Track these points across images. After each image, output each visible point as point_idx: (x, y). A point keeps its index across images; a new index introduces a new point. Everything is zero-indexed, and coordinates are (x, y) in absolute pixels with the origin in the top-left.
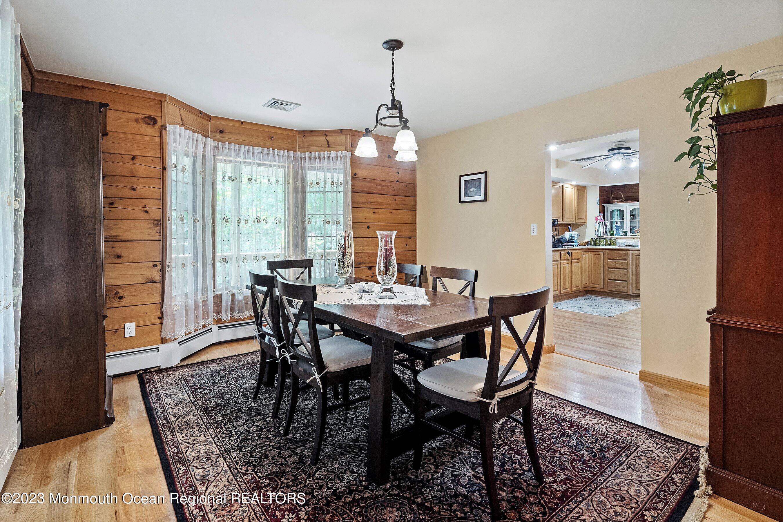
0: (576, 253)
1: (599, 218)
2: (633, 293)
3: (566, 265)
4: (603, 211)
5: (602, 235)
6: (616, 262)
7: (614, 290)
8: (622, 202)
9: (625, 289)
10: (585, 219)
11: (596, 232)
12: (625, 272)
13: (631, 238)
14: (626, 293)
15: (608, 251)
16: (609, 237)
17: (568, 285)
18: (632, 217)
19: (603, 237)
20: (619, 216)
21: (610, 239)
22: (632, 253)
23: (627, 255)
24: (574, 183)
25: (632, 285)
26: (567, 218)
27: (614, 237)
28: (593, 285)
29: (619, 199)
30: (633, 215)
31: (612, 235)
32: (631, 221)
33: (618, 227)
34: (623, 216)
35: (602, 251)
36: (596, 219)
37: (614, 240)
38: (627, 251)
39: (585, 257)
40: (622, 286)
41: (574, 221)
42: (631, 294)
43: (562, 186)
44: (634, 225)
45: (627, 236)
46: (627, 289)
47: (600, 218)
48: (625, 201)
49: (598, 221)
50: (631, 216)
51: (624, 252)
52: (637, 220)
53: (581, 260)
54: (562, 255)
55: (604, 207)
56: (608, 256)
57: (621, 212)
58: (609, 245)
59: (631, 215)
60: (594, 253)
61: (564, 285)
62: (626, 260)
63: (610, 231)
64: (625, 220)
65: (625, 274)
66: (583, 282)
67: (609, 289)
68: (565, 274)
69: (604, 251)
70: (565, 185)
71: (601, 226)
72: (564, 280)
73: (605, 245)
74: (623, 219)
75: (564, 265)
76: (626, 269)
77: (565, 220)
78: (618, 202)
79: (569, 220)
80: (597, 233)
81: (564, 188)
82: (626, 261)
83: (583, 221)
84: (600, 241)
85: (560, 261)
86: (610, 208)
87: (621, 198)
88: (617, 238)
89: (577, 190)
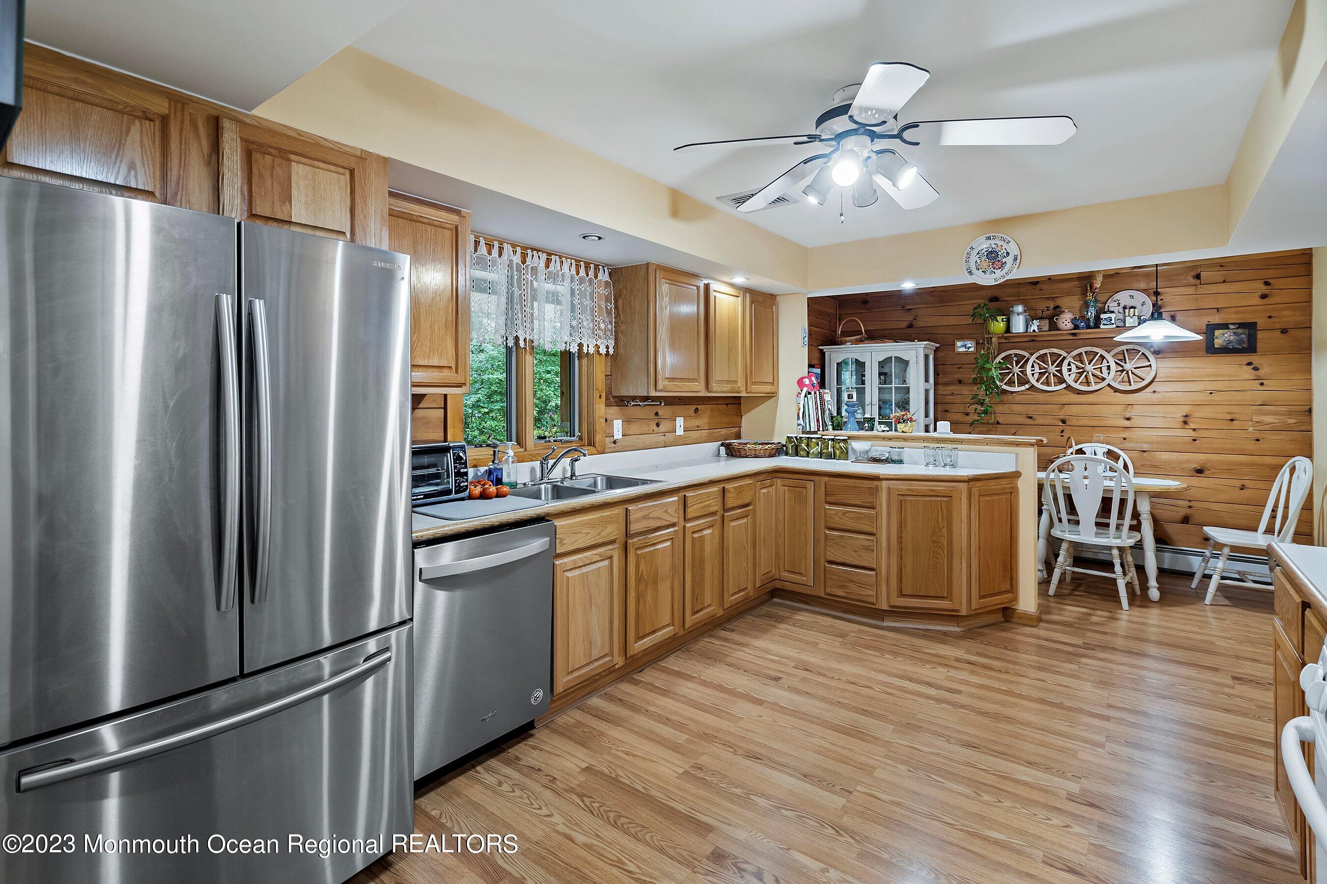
0: (739, 491)
1: (807, 381)
2: (891, 606)
3: (706, 532)
4: (818, 362)
5: (814, 428)
6: (845, 513)
7: (840, 592)
8: (860, 341)
9: (869, 593)
10: (773, 384)
11: (798, 419)
12: (871, 544)
13: (884, 438)
14: (873, 604)
15: (827, 479)
16: (830, 433)
17: (709, 595)
18: (882, 377)
19: (815, 433)
20: (854, 373)
21: (833, 440)
22: (889, 489)
23: (875, 491)
24: (739, 280)
25: (888, 582)
26: (721, 382)
27: (843, 434)
28: (786, 574)
29: (853, 334)
30: (885, 374)
31: (838, 427)
32: (879, 388)
33: (853, 406)
34: (864, 376)
35: (810, 477)
36: (800, 383)
37: (842, 444)
38: (875, 483)
39: (767, 495)
40: (861, 585)
41: (743, 388)
42: (885, 606)
43: (707, 287)
44: (886, 397)
45: (874, 433)
46: (874, 593)
47: (811, 380)
48: (867, 339)
49: (805, 389)
50: (879, 377)
51: (867, 484)
52: (893, 385)
53: (754, 510)
54: (689, 502)
55: (823, 354)
56: (826, 495)
57: (860, 365)
58: (830, 456)
59: (880, 374)
60: (790, 482)
61: (695, 598)
62: (874, 508)
63: (832, 418)
64: (867, 386)
65: (869, 549)
66: (762, 570)
67: (828, 591)
68: (702, 562)
69: (817, 478)
70: (714, 286)
71: (810, 403)
72: (698, 581)
73: (820, 455)
74: (863, 383)
75: (695, 536)
76: (873, 534)
77: (714, 386)
78: (853, 343)
79: (727, 387)
80: (801, 421)
81: (712, 294)
82: (873, 512)
83: (768, 388)
84: (808, 445)
85: (682, 523)
86: (835, 355)
87: (860, 333)
88: (849, 438)
89: (752, 302)
